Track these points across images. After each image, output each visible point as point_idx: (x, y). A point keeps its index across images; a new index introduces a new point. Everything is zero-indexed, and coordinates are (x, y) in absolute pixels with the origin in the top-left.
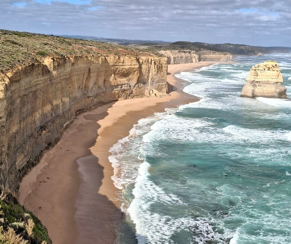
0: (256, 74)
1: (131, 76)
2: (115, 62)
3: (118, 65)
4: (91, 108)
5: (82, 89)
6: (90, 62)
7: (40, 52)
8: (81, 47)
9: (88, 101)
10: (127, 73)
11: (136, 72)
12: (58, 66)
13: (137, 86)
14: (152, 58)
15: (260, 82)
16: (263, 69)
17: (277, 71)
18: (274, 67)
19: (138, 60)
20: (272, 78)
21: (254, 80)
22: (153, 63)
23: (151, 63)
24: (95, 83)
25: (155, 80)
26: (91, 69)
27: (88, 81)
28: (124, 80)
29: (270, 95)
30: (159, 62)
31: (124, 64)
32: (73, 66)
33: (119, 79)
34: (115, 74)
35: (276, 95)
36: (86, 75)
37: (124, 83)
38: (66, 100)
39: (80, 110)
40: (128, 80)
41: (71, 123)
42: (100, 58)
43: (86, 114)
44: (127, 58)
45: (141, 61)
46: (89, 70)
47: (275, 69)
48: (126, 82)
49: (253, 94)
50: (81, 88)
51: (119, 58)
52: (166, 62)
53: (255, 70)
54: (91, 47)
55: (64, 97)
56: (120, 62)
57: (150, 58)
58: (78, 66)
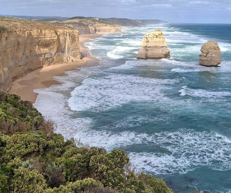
0: (148, 41)
1: (52, 47)
2: (38, 35)
3: (41, 38)
4: (22, 74)
5: (14, 59)
6: (19, 36)
9: (20, 69)
10: (48, 44)
11: (56, 43)
13: (57, 54)
14: (67, 31)
15: (150, 47)
16: (152, 37)
17: (163, 38)
18: (160, 35)
19: (56, 33)
20: (160, 43)
22: (68, 35)
23: (66, 35)
24: (23, 54)
25: (71, 49)
27: (18, 52)
28: (46, 50)
30: (72, 34)
31: (45, 36)
32: (7, 39)
33: (42, 49)
34: (38, 45)
35: (163, 56)
36: (16, 46)
37: (46, 52)
38: (6, 69)
39: (15, 77)
40: (50, 50)
41: (10, 89)
42: (26, 32)
43: (19, 80)
44: (47, 31)
45: (58, 33)
46: (19, 42)
47: (161, 36)
48: (48, 51)
49: (146, 56)
51: (41, 31)
52: (78, 34)
53: (147, 38)
54: (15, 23)
55: (4, 67)
56: (42, 35)
57: (65, 30)
58: (10, 39)
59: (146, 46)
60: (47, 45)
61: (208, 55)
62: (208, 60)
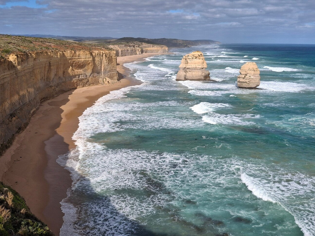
0: (187, 62)
1: (86, 68)
2: (72, 56)
3: (75, 59)
4: (53, 96)
6: (50, 57)
7: (5, 50)
8: (41, 44)
9: (51, 90)
10: (83, 65)
11: (90, 64)
12: (22, 61)
13: (92, 75)
14: (103, 52)
15: (190, 68)
17: (202, 59)
18: (199, 56)
19: (91, 54)
20: (199, 65)
21: (185, 67)
23: (103, 56)
24: (56, 75)
25: (107, 70)
26: (51, 63)
27: (49, 73)
28: (80, 71)
29: (198, 78)
30: (109, 55)
31: (79, 58)
32: (35, 60)
33: (76, 71)
34: (72, 66)
35: (203, 78)
36: (47, 67)
37: (81, 74)
38: (31, 90)
39: (44, 98)
40: (84, 71)
41: (38, 109)
42: (59, 53)
43: (49, 101)
44: (81, 52)
45: (94, 54)
46: (50, 63)
47: (200, 57)
48: (83, 72)
49: (185, 78)
50: (43, 79)
51: (75, 52)
52: (115, 55)
53: (186, 59)
54: (49, 44)
55: (29, 87)
56: (76, 56)
57: (101, 51)
58: (39, 60)
59: (185, 68)
60: (81, 66)
61: (246, 77)
62: (246, 82)
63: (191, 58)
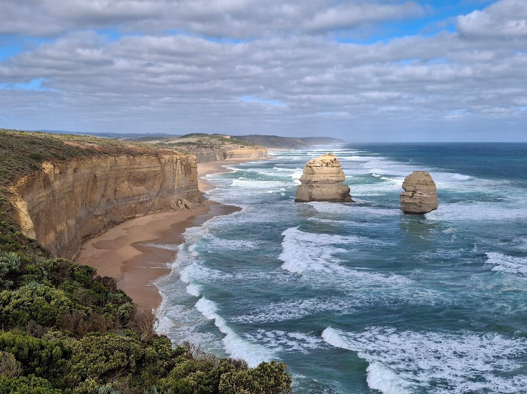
0: (312, 172)
1: (150, 183)
2: (129, 163)
3: (133, 169)
4: (100, 231)
5: (86, 205)
6: (96, 166)
7: (33, 155)
8: (78, 145)
9: (96, 222)
10: (145, 179)
11: (158, 177)
12: (60, 173)
13: (160, 195)
14: (177, 156)
15: (317, 181)
16: (320, 165)
17: (338, 167)
18: (333, 162)
19: (159, 160)
20: (332, 175)
21: (309, 179)
22: (178, 163)
23: (176, 162)
24: (103, 196)
25: (183, 186)
26: (97, 176)
27: (94, 193)
28: (141, 189)
29: (332, 197)
30: (186, 161)
31: (141, 166)
32: (75, 172)
33: (134, 188)
34: (128, 180)
35: (339, 197)
36: (91, 184)
37: (141, 193)
38: (72, 222)
39: (87, 236)
40: (147, 189)
41: (78, 256)
42: (109, 160)
43: (94, 241)
44: (144, 158)
45: (163, 161)
46: (95, 177)
47: (335, 164)
48: (145, 191)
49: (310, 197)
50: (85, 203)
52: (195, 161)
53: (310, 167)
54: (91, 145)
55: (69, 218)
56: (135, 164)
57: (175, 156)
58: (81, 172)
59: (310, 181)
60: (143, 180)
61: (415, 195)
62: (415, 204)
63: (318, 165)
